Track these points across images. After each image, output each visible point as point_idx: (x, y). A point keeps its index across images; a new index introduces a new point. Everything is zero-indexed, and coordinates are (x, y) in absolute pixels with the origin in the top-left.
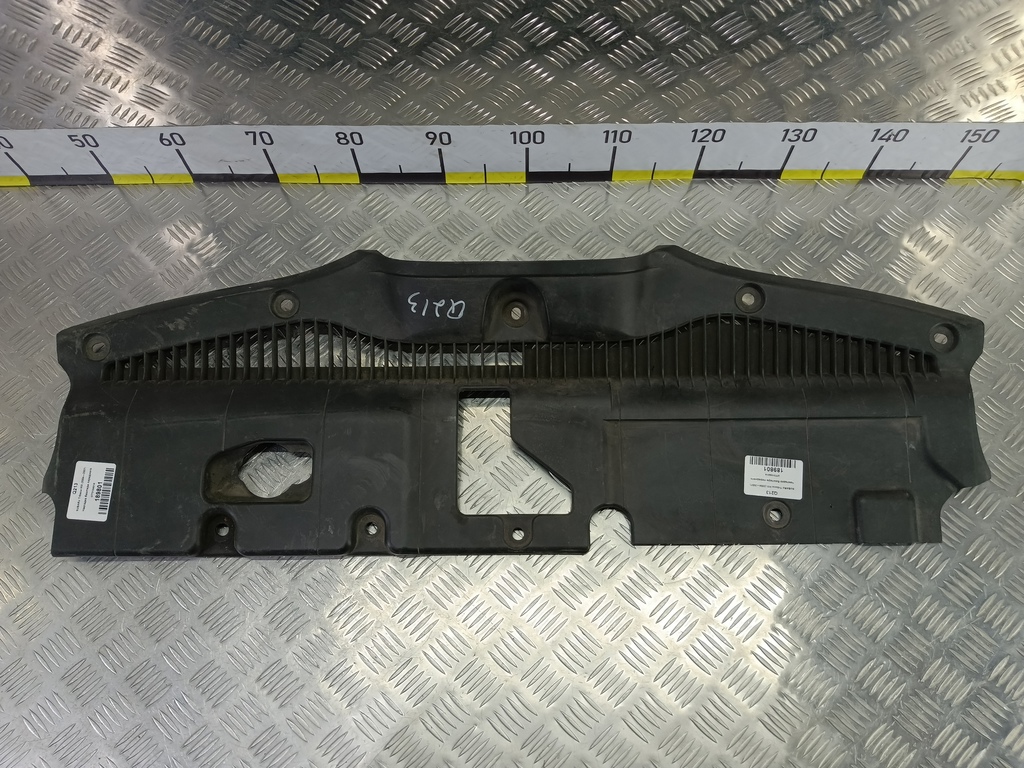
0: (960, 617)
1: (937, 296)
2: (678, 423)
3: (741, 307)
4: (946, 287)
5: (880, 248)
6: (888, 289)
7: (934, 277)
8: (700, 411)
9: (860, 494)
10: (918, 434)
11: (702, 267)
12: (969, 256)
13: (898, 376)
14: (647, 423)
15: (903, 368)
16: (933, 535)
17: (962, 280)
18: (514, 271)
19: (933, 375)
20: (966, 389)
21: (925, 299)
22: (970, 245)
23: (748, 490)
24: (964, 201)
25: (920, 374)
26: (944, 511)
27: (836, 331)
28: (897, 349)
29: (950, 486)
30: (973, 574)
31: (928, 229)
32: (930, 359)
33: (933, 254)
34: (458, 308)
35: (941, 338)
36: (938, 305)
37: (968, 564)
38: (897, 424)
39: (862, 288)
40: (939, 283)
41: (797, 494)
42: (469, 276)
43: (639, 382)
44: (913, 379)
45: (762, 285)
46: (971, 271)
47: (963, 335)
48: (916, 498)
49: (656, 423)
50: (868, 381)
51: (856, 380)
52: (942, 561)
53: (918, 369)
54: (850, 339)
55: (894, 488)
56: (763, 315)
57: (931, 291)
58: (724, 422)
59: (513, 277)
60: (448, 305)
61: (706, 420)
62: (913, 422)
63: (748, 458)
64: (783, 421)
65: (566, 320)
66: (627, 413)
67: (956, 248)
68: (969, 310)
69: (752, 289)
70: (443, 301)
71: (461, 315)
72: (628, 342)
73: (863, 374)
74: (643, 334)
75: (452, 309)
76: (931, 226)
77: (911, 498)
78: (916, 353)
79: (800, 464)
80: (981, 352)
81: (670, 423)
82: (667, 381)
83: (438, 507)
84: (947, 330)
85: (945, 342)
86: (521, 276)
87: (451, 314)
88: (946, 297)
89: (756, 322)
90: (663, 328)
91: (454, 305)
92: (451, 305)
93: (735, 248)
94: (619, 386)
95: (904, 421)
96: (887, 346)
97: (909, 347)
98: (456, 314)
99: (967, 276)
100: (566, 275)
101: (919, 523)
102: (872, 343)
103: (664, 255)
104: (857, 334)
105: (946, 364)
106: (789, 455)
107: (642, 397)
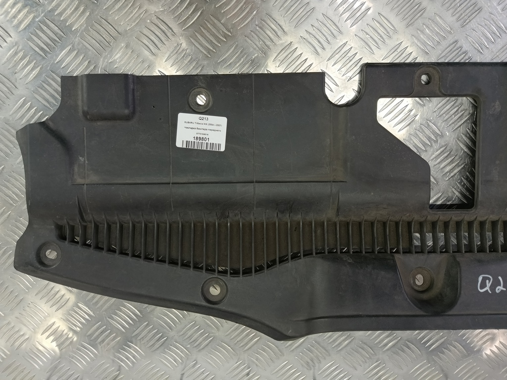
0: (50, 11)
1: (53, 292)
2: (280, 180)
3: (222, 283)
4: (45, 299)
5: (97, 333)
6: (93, 298)
7: (55, 308)
8: (262, 191)
9: (127, 118)
10: (76, 169)
11: (255, 321)
12: (25, 325)
13: (90, 222)
14: (307, 180)
15: (85, 228)
16: (68, 82)
17: (31, 305)
18: (439, 320)
19: (60, 223)
20: (32, 209)
21: (62, 290)
22: (23, 335)
23: (223, 121)
24: (26, 372)
25: (71, 223)
26: (58, 105)
27: (142, 261)
28: (89, 246)
29: (51, 124)
30: (37, 49)
31: (57, 349)
32: (62, 237)
33: (54, 327)
34: (483, 285)
35: (51, 254)
36: (52, 284)
37: (41, 58)
38: (94, 178)
39: (114, 299)
40: (51, 303)
41: (183, 118)
42: (479, 315)
43: (312, 217)
44: (78, 218)
45: (204, 303)
46: (24, 313)
47: (32, 256)
48: (81, 114)
49: (299, 179)
50: (116, 218)
51: (127, 218)
52: (62, 61)
53: (72, 228)
54: (130, 255)
55: (99, 123)
56: (204, 275)
57: (57, 296)
58: (241, 180)
59: (437, 314)
60: (493, 287)
61: (257, 182)
62: (79, 181)
63: (223, 149)
64: (192, 181)
65: (383, 273)
66: (326, 189)
67: (35, 332)
68: (27, 279)
69: (211, 299)
70: (497, 291)
71: (480, 279)
72: (320, 253)
73: (120, 223)
74: (308, 259)
75: (488, 284)
76: (54, 351)
77: (85, 114)
78: (73, 241)
79: (179, 144)
80: (18, 242)
81: (288, 180)
82: (287, 218)
83: (497, 103)
84: (46, 262)
85: (48, 252)
86: (431, 316)
87: (489, 279)
88: (45, 291)
89: (210, 270)
90: (290, 265)
91: (487, 288)
92: (490, 287)
93: (217, 334)
94: (329, 214)
95: (87, 181)
96: (98, 248)
97: (79, 247)
98: (484, 279)
99: (27, 309)
100: (388, 316)
101: (80, 93)
102: (111, 250)
103: (289, 333)
104: (123, 258)
105: (48, 232)
106: (188, 152)
107: (310, 204)
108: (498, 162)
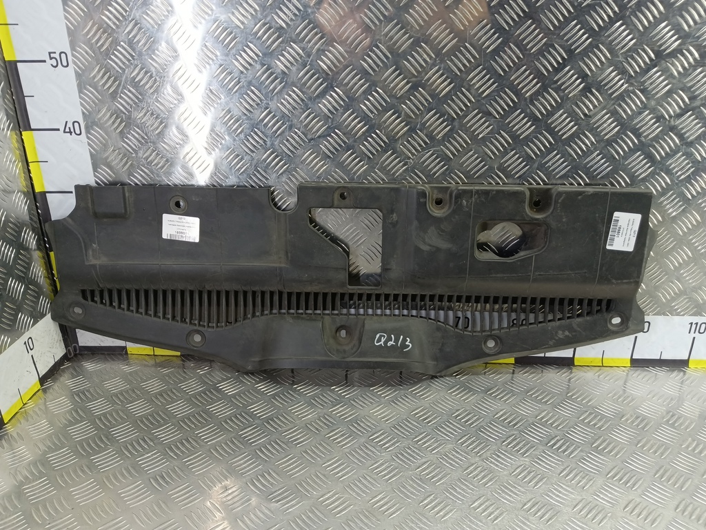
34: (379, 340)
60: (386, 342)
65: (311, 330)
70: (389, 345)
71: (378, 336)
75: (383, 340)
79: (164, 236)
83: (395, 215)
87: (384, 337)
91: (382, 343)
92: (384, 342)
98: (381, 336)
106: (172, 242)
108: (395, 256)
